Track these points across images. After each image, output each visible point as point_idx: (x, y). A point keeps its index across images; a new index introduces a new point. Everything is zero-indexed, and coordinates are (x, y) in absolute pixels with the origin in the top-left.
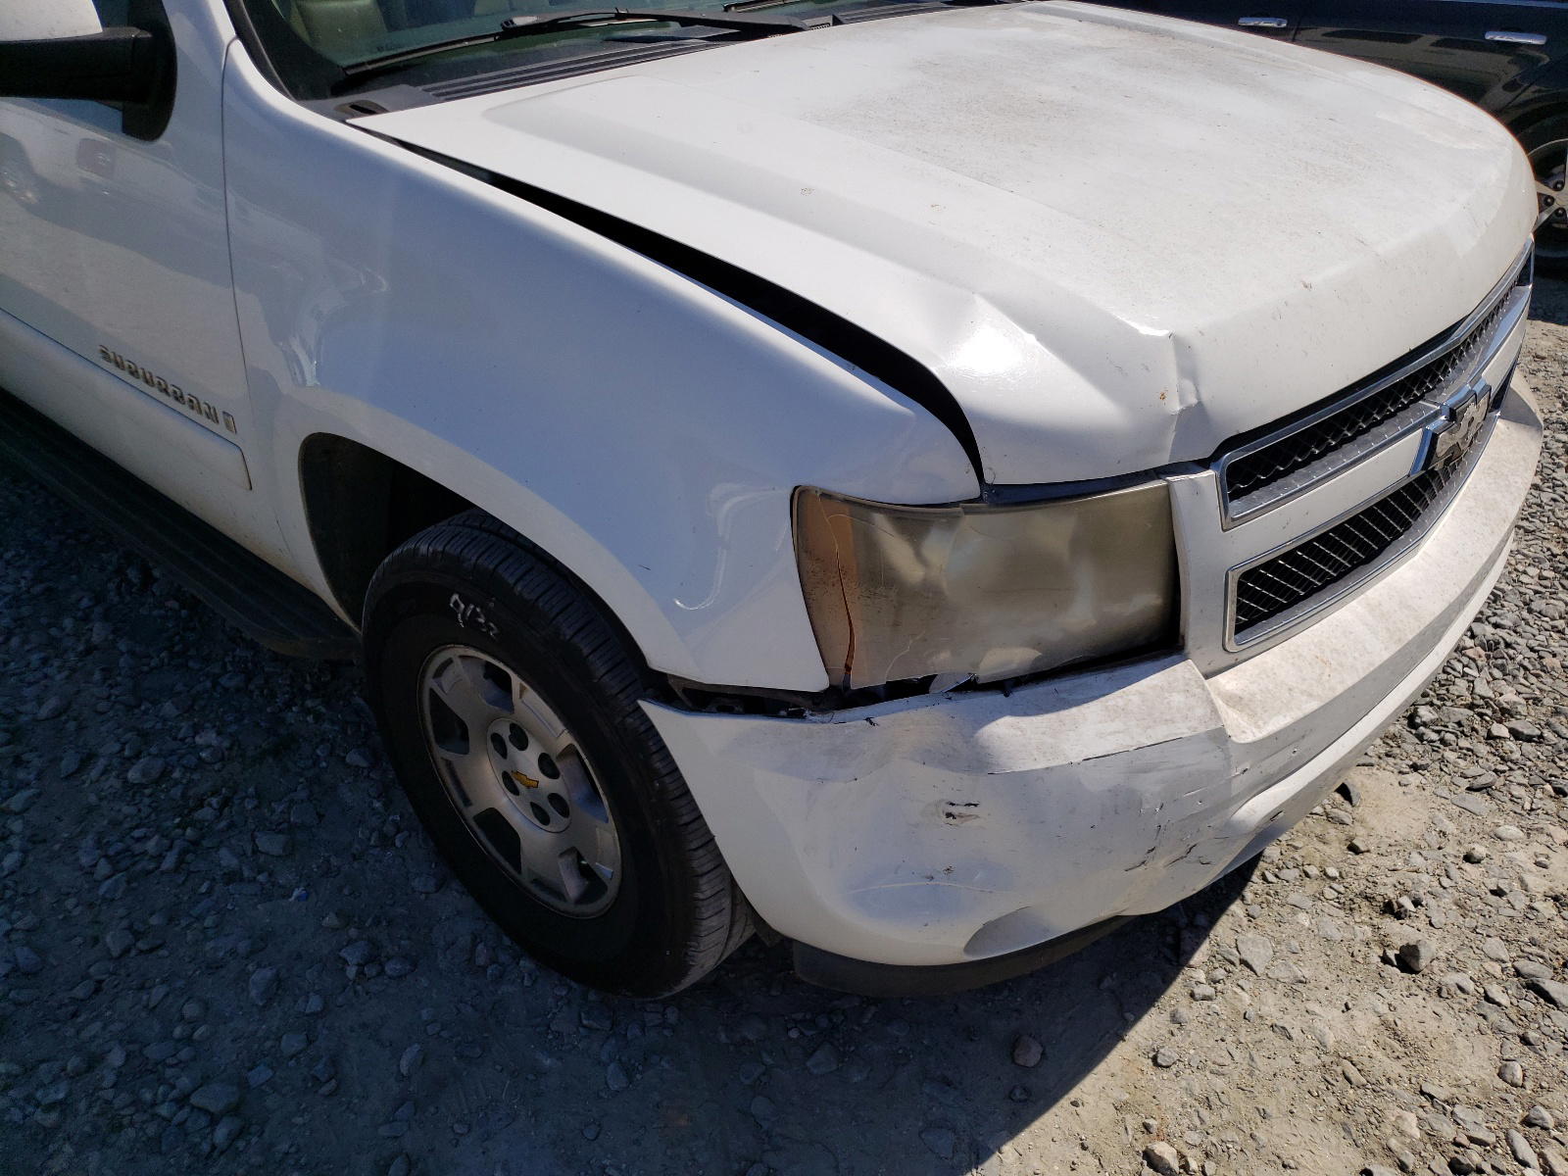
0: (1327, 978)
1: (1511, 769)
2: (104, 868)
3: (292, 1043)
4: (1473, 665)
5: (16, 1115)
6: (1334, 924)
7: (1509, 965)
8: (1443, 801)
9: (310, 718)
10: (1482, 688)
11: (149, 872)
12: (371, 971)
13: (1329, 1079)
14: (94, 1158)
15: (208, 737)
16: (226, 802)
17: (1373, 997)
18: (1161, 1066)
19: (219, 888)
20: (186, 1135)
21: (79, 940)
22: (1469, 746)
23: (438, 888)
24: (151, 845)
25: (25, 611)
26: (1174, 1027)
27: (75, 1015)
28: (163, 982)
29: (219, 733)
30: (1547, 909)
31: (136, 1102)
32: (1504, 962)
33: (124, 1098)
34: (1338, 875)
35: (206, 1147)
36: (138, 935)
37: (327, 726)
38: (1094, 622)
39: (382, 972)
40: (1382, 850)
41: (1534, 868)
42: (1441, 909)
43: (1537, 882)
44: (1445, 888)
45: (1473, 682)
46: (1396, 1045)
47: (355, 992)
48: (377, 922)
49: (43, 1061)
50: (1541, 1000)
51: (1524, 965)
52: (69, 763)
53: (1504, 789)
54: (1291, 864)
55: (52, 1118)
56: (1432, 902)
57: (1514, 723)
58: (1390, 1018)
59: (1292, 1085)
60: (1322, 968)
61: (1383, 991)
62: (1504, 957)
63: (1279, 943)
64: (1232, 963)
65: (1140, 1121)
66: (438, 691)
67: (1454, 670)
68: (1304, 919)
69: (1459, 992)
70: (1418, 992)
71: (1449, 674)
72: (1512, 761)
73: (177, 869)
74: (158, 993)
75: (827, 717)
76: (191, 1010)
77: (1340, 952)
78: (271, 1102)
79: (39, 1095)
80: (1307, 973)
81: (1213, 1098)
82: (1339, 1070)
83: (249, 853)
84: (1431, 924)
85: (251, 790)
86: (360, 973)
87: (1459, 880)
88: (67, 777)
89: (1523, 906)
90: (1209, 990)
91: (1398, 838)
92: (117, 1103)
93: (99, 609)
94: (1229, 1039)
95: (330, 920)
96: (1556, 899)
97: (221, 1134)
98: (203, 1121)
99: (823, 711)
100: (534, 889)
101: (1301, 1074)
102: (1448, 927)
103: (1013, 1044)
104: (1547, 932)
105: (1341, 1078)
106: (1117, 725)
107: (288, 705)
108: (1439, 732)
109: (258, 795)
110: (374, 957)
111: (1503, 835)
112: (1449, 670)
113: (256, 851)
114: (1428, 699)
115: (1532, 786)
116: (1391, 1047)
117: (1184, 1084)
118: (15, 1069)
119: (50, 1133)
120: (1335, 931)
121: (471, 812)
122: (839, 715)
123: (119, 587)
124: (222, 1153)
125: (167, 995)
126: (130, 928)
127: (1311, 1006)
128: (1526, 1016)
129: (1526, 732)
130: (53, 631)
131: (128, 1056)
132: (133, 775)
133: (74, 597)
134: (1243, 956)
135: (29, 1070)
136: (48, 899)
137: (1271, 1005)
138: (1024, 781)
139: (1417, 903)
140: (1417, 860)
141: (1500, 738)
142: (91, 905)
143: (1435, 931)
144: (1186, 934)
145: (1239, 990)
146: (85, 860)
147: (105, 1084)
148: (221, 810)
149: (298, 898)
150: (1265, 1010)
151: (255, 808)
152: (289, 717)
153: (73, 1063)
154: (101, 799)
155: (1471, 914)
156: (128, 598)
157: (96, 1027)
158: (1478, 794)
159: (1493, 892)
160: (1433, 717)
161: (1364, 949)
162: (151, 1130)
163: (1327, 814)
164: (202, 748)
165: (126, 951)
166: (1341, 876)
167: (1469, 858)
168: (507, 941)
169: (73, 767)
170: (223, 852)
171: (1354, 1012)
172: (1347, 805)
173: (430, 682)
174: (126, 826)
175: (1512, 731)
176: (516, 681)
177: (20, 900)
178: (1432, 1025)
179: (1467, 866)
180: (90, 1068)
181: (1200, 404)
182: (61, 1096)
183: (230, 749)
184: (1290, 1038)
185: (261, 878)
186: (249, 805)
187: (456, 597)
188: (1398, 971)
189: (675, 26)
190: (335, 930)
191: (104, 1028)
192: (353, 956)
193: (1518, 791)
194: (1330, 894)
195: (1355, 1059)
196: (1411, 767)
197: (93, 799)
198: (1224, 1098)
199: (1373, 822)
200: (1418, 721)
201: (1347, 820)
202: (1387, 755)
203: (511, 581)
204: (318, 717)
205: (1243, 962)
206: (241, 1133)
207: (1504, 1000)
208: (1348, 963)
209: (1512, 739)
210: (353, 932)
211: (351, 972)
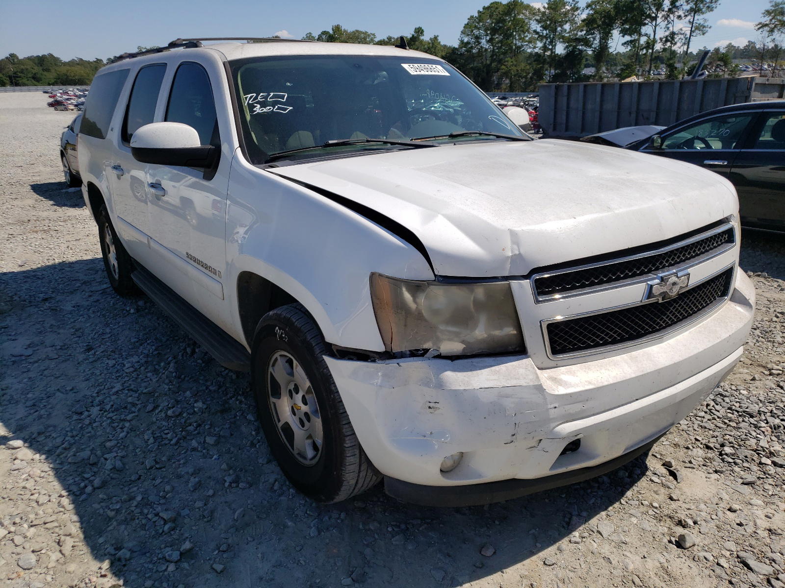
0: (639, 544)
1: (767, 478)
2: (152, 440)
3: (199, 504)
4: (762, 433)
5: (101, 511)
6: (649, 524)
7: (735, 553)
8: (727, 486)
9: (237, 402)
10: (763, 443)
11: (166, 444)
12: (234, 485)
13: (625, 581)
14: (123, 527)
15: (199, 404)
16: (199, 425)
17: (659, 556)
18: (546, 565)
19: (189, 453)
20: (155, 526)
21: (137, 462)
22: (748, 466)
23: (267, 463)
24: (169, 436)
25: (149, 359)
26: (558, 552)
27: (130, 485)
28: (161, 478)
29: (203, 403)
30: (764, 534)
31: (141, 513)
32: (732, 551)
33: (138, 510)
34: (658, 506)
35: (161, 531)
36: (157, 463)
37: (243, 406)
38: (486, 336)
39: (238, 486)
40: (686, 501)
41: (764, 518)
42: (708, 527)
43: (763, 523)
44: (713, 519)
45: (759, 441)
46: (666, 576)
47: (226, 491)
48: (241, 470)
49: (115, 496)
50: (745, 568)
51: (742, 554)
52: (150, 407)
53: (760, 485)
54: (635, 499)
55: (113, 513)
56: (703, 523)
57: (775, 459)
58: (666, 565)
59: (605, 581)
60: (636, 540)
61: (665, 553)
62: (733, 549)
63: (618, 527)
64: (593, 531)
65: (530, 583)
66: (273, 372)
67: (751, 435)
68: (634, 520)
69: (704, 560)
70: (684, 557)
71: (747, 436)
72: (769, 474)
73: (176, 444)
74: (158, 481)
75: (383, 362)
76: (168, 488)
77: (648, 535)
78: (187, 521)
79: (111, 506)
80: (627, 540)
81: (566, 579)
82: (630, 578)
83: (202, 442)
84: (700, 532)
85: (209, 422)
86: (230, 485)
87: (721, 517)
88: (148, 412)
89: (751, 531)
90: (579, 540)
91: (696, 497)
92: (135, 512)
93: (174, 361)
94: (581, 560)
95: (224, 466)
96: (770, 530)
97: (166, 528)
98: (162, 523)
99: (382, 360)
100: (297, 456)
101: (612, 578)
102: (709, 535)
103: (482, 547)
104: (759, 543)
105: (631, 582)
106: (496, 377)
107: (231, 398)
108: (733, 459)
109: (211, 425)
110: (236, 481)
111: (752, 503)
112: (748, 434)
113: (205, 442)
114: (732, 445)
115: (776, 485)
116: (663, 577)
117: (555, 573)
118: (105, 497)
119: (110, 519)
120: (648, 527)
121: (280, 425)
122: (387, 361)
123: (183, 355)
124: (165, 534)
125: (161, 482)
126: (155, 460)
127: (625, 553)
128: (735, 573)
129: (780, 463)
130: (157, 367)
131: (142, 498)
132: (170, 413)
133: (166, 357)
134: (599, 529)
135: (110, 498)
136: (131, 448)
137: (606, 550)
138: (456, 394)
139: (695, 523)
140: (702, 506)
141: (766, 464)
142: (144, 452)
143: (702, 535)
144: (574, 518)
145: (593, 542)
146: (146, 437)
147: (133, 505)
148: (196, 428)
149: (215, 459)
150: (603, 551)
151: (209, 428)
152: (231, 402)
153: (125, 497)
154: (157, 420)
155: (723, 531)
156: (185, 358)
157: (135, 489)
158: (746, 486)
159: (738, 524)
160: (731, 452)
161: (661, 536)
162: (144, 522)
163: (662, 483)
164: (196, 407)
165: (151, 468)
166: (660, 507)
167: (730, 510)
168: (287, 483)
169: (151, 409)
170: (194, 441)
171: (648, 559)
172: (675, 482)
173: (271, 369)
174: (163, 429)
175: (773, 462)
176: (295, 362)
177: (122, 447)
178: (686, 570)
179: (728, 513)
180: (129, 501)
181: (520, 254)
182: (118, 507)
183: (206, 409)
184: (611, 563)
185: (204, 451)
186: (207, 427)
187: (277, 328)
188: (676, 547)
189: (389, 145)
190: (225, 471)
191: (138, 489)
192: (228, 479)
193: (767, 486)
194: (651, 512)
195: (640, 576)
196: (714, 471)
197: (154, 419)
198: (571, 580)
199: (685, 489)
200: (723, 452)
201: (671, 487)
202: (703, 465)
203: (294, 321)
204: (241, 402)
205: (599, 532)
206: (173, 529)
207: (726, 565)
208: (651, 540)
209: (773, 465)
210: (231, 472)
211: (227, 484)
